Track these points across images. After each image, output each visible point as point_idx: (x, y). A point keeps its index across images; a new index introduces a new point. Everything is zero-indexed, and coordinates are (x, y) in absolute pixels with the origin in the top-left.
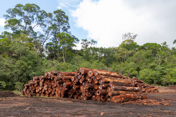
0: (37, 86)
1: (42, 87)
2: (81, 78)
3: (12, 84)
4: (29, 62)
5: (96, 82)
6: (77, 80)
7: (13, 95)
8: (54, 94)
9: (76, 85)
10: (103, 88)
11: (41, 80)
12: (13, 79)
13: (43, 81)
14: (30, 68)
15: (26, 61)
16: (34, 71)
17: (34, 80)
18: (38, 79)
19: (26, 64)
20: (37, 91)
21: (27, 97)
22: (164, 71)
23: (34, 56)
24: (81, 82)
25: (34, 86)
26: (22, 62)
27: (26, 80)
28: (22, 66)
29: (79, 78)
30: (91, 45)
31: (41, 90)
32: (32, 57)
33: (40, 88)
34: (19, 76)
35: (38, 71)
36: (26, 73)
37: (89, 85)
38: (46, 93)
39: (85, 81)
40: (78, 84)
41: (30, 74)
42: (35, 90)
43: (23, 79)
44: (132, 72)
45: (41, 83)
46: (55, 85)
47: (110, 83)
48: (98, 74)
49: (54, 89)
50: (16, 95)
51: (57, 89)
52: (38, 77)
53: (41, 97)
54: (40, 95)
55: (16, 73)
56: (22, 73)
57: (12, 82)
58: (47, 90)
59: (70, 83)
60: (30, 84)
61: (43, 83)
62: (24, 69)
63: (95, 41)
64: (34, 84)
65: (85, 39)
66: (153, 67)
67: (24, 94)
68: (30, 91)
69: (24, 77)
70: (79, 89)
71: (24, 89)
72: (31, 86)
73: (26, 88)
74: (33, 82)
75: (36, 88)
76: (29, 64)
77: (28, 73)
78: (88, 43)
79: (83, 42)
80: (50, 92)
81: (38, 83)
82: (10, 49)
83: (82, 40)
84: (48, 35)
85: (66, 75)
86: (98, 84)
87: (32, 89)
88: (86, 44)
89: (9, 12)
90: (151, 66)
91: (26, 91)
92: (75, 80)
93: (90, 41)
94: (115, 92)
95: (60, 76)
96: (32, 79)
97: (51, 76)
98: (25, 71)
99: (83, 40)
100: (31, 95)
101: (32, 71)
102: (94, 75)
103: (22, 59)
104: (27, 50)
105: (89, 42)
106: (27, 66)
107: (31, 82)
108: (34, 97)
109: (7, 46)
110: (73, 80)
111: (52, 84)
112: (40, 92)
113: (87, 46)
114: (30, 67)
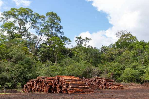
0: (32, 86)
1: (36, 86)
2: (57, 81)
3: (12, 84)
4: (25, 65)
5: (63, 84)
6: (54, 83)
7: (17, 92)
8: (43, 91)
9: (54, 85)
10: (66, 87)
11: (35, 82)
12: (13, 80)
13: (36, 82)
14: (26, 71)
15: (23, 65)
16: (29, 73)
17: (30, 82)
18: (33, 81)
19: (22, 67)
20: (32, 89)
21: (26, 93)
22: (144, 70)
23: (29, 60)
24: (56, 83)
25: (30, 86)
26: (19, 66)
27: (23, 80)
28: (20, 69)
29: (56, 81)
30: (86, 42)
31: (35, 88)
32: (27, 61)
33: (34, 87)
34: (17, 78)
35: (33, 73)
36: (23, 75)
37: (59, 85)
38: (38, 90)
39: (58, 83)
40: (55, 84)
41: (26, 76)
42: (31, 88)
43: (21, 80)
44: (115, 71)
45: (35, 84)
46: (44, 85)
47: (69, 84)
48: (64, 79)
49: (43, 88)
50: (19, 92)
51: (45, 88)
52: (33, 80)
53: (35, 92)
54: (34, 92)
55: (15, 75)
56: (20, 75)
57: (12, 82)
58: (39, 88)
59: (51, 84)
60: (28, 85)
61: (36, 84)
62: (22, 71)
63: (89, 38)
64: (30, 85)
65: (79, 37)
66: (134, 67)
67: (24, 91)
68: (28, 89)
69: (21, 78)
70: (55, 87)
71: (24, 88)
72: (28, 86)
73: (25, 87)
74: (30, 83)
75: (32, 87)
76: (25, 68)
77: (25, 75)
78: (82, 40)
79: (77, 40)
80: (40, 89)
81: (33, 84)
82: (9, 54)
83: (76, 37)
84: (41, 36)
85: (49, 80)
86: (64, 85)
87: (29, 88)
88: (81, 41)
89: (4, 15)
90: (133, 66)
91: (25, 89)
92: (53, 82)
93: (85, 38)
94: (71, 89)
95: (46, 80)
96: (29, 81)
97: (41, 79)
98: (22, 73)
99: (78, 37)
100: (29, 92)
101: (28, 73)
102: (62, 80)
103: (19, 63)
104: (23, 55)
105: (84, 40)
106: (24, 69)
107: (28, 83)
108: (31, 92)
109: (6, 52)
110: (52, 82)
111: (42, 84)
112: (34, 90)
113: (81, 43)
114: (26, 69)
